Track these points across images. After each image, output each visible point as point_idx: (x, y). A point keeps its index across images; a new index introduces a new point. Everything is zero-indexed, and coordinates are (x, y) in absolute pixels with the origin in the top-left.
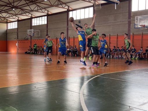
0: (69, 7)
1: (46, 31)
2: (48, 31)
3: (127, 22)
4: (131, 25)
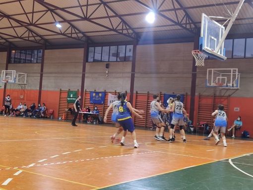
1: (39, 75)
2: (43, 75)
3: (190, 75)
4: (197, 80)
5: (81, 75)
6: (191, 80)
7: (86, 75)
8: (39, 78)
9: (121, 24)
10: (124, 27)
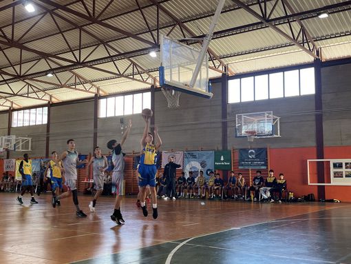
0: (98, 89)
1: (45, 139)
2: (50, 138)
3: (220, 125)
4: (229, 130)
5: (92, 135)
6: (220, 130)
7: (98, 135)
8: (45, 142)
9: (132, 66)
10: (136, 70)
